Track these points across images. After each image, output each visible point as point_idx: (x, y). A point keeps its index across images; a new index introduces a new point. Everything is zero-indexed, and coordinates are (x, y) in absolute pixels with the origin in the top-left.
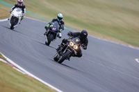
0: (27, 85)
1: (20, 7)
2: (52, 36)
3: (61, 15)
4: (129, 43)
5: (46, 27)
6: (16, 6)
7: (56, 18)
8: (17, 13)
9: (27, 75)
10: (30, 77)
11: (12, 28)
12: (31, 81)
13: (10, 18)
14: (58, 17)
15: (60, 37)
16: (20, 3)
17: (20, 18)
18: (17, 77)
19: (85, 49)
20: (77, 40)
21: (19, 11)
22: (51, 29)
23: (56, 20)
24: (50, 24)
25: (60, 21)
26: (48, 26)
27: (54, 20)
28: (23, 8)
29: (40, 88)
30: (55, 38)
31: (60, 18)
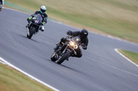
0: (8, 76)
2: (34, 28)
4: (108, 33)
5: (28, 20)
7: (40, 10)
10: (10, 67)
12: (11, 71)
14: (41, 10)
15: (43, 31)
19: (85, 49)
20: (78, 40)
22: (33, 21)
23: (39, 12)
24: (33, 17)
25: (43, 13)
26: (30, 18)
27: (37, 13)
29: (20, 79)
30: (37, 31)
31: (43, 11)
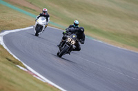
1: (44, 16)
3: (77, 22)
6: (41, 15)
8: (41, 21)
9: (47, 83)
11: (37, 35)
13: (35, 26)
16: (45, 12)
17: (44, 26)
18: (37, 85)
19: (83, 43)
21: (43, 19)
25: (76, 27)
27: (70, 27)
28: (47, 17)
